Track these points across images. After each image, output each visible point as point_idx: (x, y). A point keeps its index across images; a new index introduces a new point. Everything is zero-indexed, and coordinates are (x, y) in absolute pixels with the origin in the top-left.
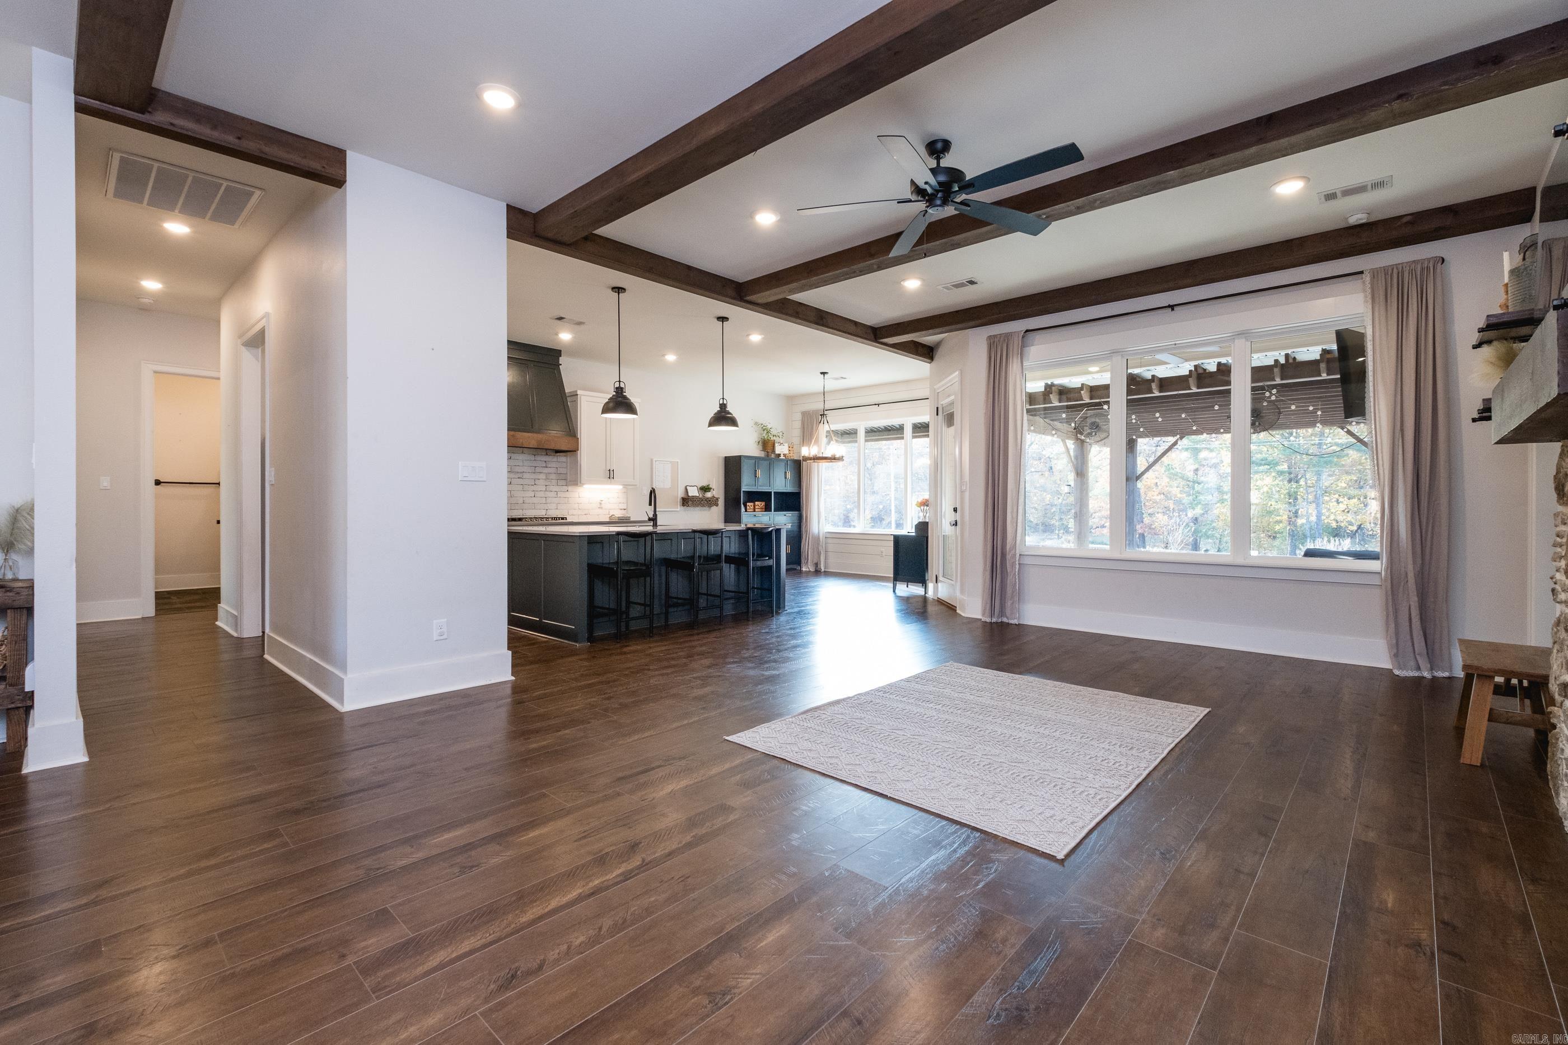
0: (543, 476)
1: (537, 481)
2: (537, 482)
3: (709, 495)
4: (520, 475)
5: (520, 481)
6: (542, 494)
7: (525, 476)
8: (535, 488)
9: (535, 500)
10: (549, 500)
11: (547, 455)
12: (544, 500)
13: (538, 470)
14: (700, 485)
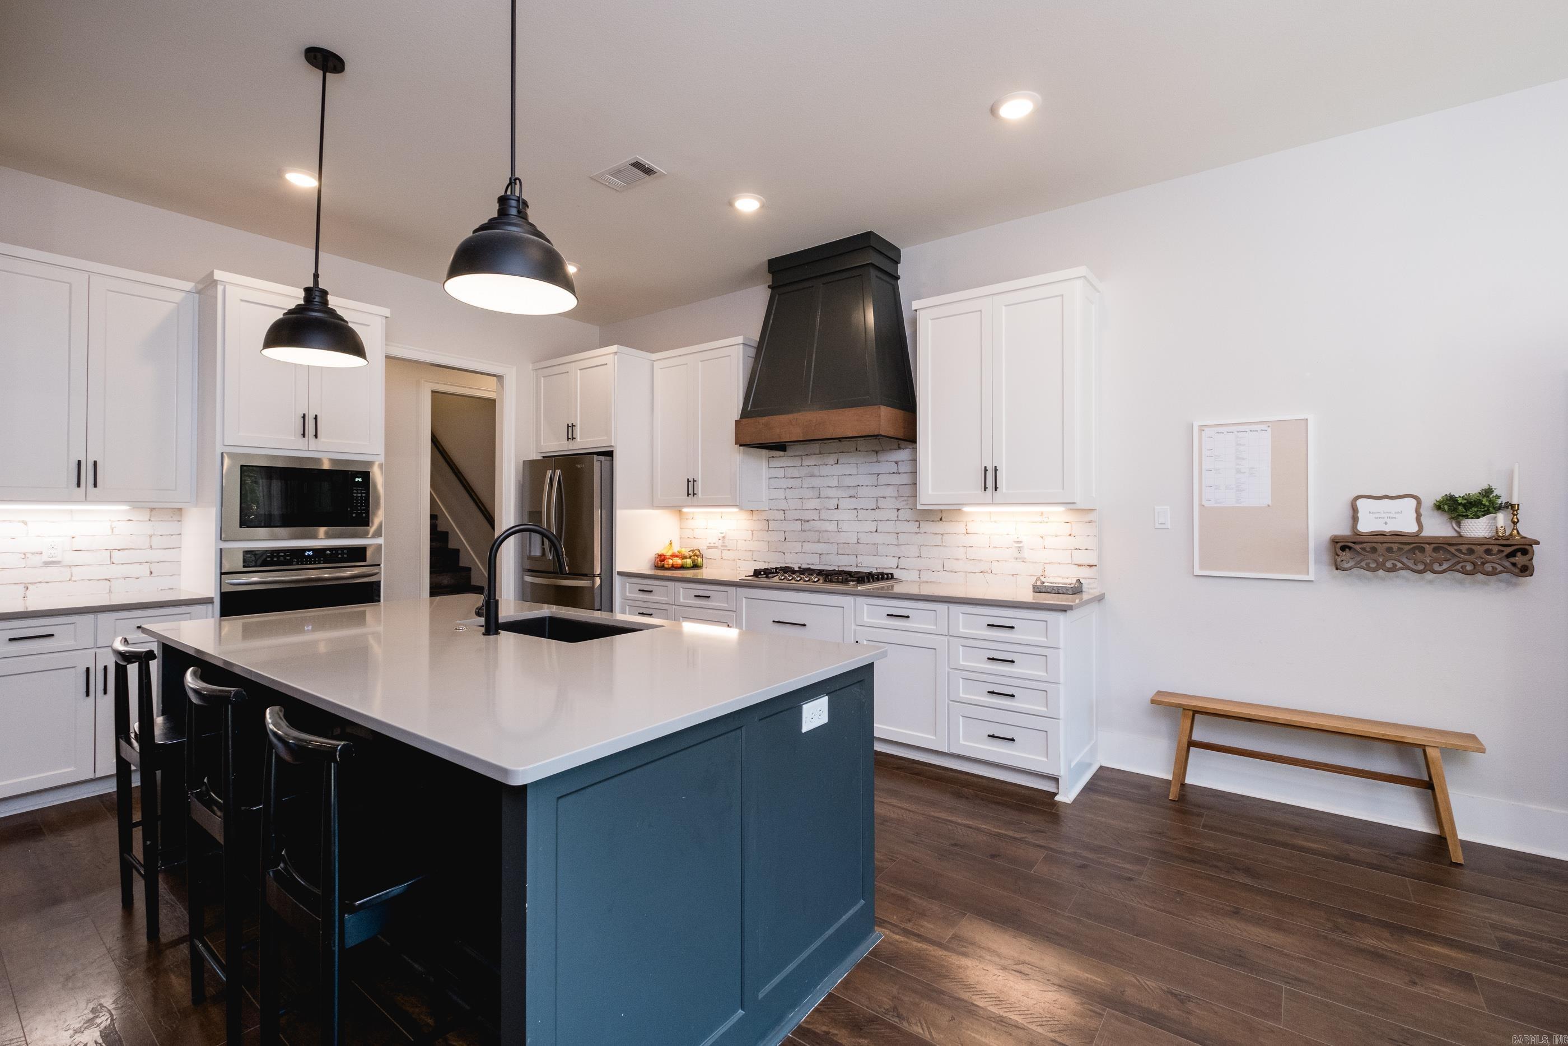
0: (889, 492)
1: (881, 501)
2: (882, 503)
3: (1478, 528)
4: (852, 492)
5: (853, 503)
6: (889, 526)
7: (862, 492)
8: (878, 514)
9: (878, 538)
10: (902, 538)
11: (900, 448)
12: (892, 539)
13: (883, 479)
14: (1434, 492)
